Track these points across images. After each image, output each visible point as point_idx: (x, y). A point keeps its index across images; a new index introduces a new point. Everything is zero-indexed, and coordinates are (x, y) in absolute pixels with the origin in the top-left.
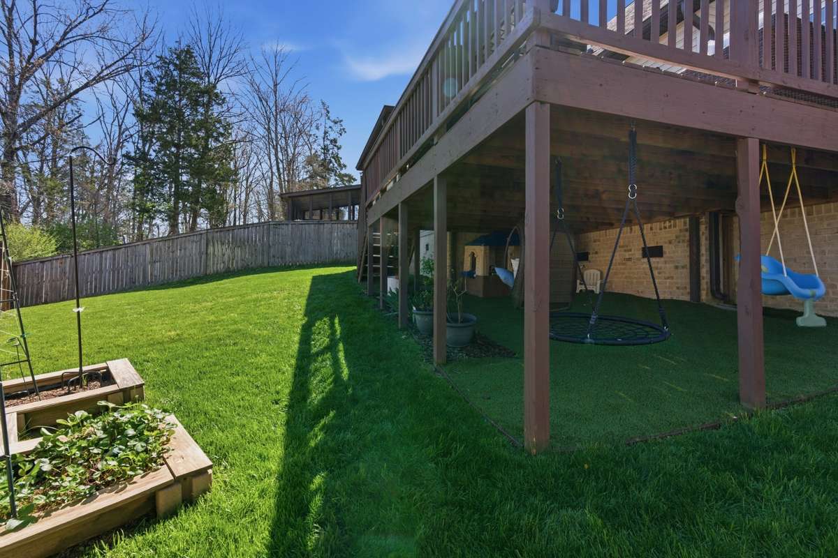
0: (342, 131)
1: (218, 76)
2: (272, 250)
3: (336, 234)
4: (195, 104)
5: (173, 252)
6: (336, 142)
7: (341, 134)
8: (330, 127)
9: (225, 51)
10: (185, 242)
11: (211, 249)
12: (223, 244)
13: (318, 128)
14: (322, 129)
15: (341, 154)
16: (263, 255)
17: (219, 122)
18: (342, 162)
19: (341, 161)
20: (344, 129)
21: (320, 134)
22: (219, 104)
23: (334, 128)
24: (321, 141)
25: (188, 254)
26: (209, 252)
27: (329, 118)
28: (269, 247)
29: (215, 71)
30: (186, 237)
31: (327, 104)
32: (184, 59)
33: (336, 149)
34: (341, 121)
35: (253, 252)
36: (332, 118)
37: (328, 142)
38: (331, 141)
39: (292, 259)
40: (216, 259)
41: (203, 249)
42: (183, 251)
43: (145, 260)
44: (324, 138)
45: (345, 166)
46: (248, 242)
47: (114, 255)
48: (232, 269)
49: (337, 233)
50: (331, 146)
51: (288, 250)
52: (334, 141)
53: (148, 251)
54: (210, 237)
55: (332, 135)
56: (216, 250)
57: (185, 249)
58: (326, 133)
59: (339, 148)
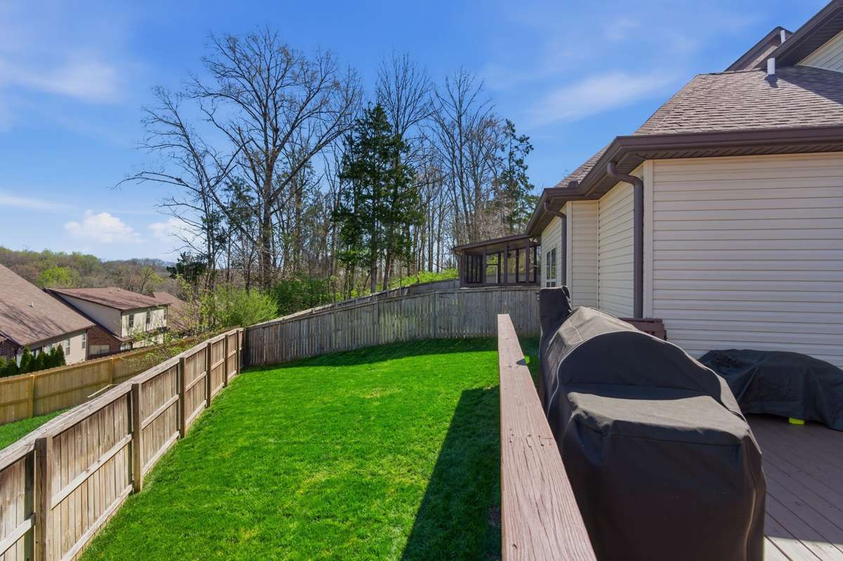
0: (529, 149)
1: (405, 124)
2: (438, 321)
3: (505, 303)
4: (385, 155)
5: (352, 321)
6: (522, 163)
7: (528, 153)
8: (516, 147)
9: (410, 100)
10: (361, 312)
11: (382, 319)
12: (392, 314)
13: (503, 150)
14: (507, 150)
15: (527, 173)
16: (429, 325)
17: (405, 168)
18: (530, 182)
19: (528, 180)
20: (531, 146)
21: (505, 155)
22: (404, 152)
23: (520, 147)
24: (506, 163)
25: (363, 323)
26: (380, 322)
27: (514, 137)
28: (436, 317)
29: (402, 120)
30: (361, 307)
31: (513, 123)
32: (377, 116)
33: (522, 170)
34: (528, 138)
35: (420, 324)
36: (518, 137)
37: (514, 164)
38: (517, 163)
39: (459, 332)
40: (386, 329)
41: (376, 320)
42: (359, 320)
43: (330, 328)
44: (509, 160)
45: (532, 187)
46: (415, 312)
47: (309, 322)
48: (401, 339)
49: (508, 301)
50: (517, 167)
51: (454, 320)
52: (520, 162)
53: (333, 320)
54: (381, 308)
55: (518, 156)
56: (387, 321)
57: (361, 318)
58: (511, 154)
59: (525, 168)
